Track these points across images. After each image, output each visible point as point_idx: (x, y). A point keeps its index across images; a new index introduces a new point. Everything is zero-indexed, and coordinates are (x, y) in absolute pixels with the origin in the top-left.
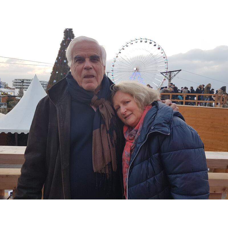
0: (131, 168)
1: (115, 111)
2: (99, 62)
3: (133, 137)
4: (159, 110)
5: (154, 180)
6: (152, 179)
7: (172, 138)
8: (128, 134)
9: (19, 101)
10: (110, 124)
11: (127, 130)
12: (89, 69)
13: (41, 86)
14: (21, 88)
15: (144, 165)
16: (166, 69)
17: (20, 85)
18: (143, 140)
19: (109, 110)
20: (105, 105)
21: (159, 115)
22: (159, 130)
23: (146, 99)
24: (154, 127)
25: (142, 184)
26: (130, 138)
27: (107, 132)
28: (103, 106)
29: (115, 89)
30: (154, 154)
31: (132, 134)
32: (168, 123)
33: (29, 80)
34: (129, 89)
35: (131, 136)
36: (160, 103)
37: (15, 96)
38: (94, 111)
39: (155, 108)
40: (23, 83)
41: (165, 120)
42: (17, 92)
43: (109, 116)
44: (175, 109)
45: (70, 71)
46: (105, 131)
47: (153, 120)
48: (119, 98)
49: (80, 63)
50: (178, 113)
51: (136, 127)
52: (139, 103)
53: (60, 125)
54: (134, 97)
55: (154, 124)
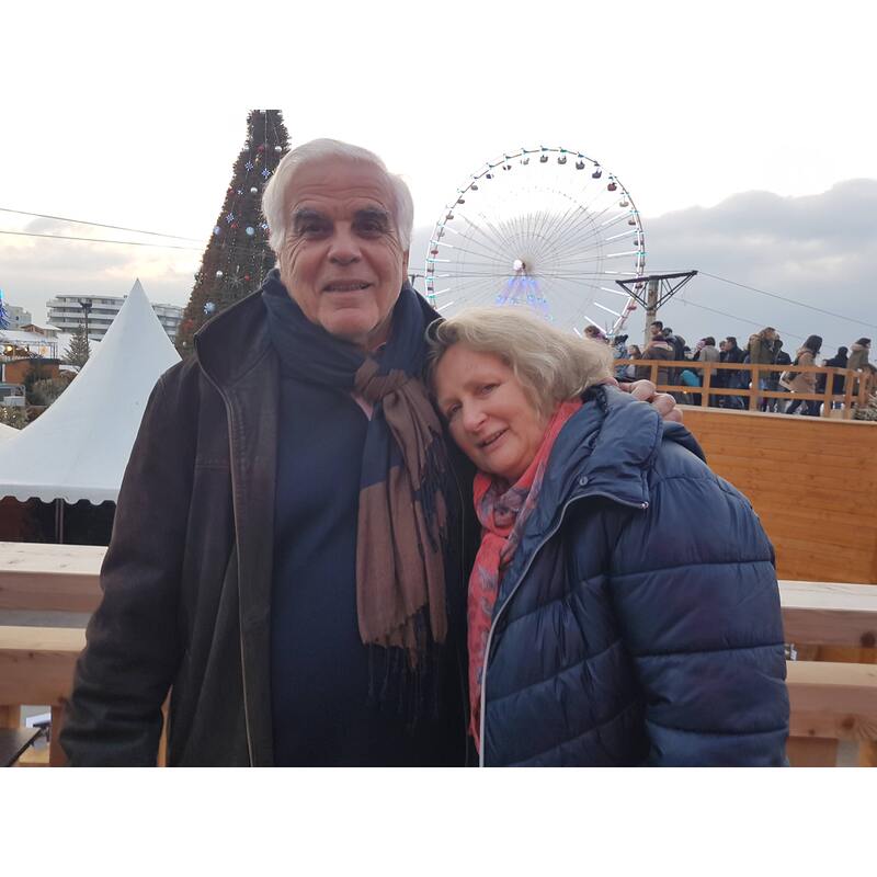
0: (501, 630)
2: (385, 236)
3: (508, 515)
4: (608, 418)
6: (576, 670)
7: (654, 519)
8: (491, 508)
9: (70, 381)
10: (425, 465)
11: (487, 492)
12: (348, 264)
13: (159, 323)
14: (78, 331)
15: (548, 621)
16: (638, 269)
17: (78, 320)
18: (548, 526)
19: (419, 415)
20: (406, 398)
21: (608, 435)
22: (607, 491)
23: (558, 376)
24: (592, 477)
25: (540, 688)
26: (500, 519)
27: (414, 496)
28: (397, 398)
29: (443, 337)
30: (585, 579)
31: (507, 505)
32: (641, 466)
33: (113, 301)
34: (496, 337)
35: (502, 514)
36: (614, 392)
37: (57, 362)
38: (365, 416)
39: (595, 408)
40: (90, 312)
41: (632, 455)
42: (63, 345)
43: (420, 437)
44: (670, 415)
45: (277, 266)
46: (405, 494)
47: (585, 452)
48: (457, 371)
49: (314, 239)
50: (683, 432)
51: (520, 480)
52: (534, 388)
53: (239, 465)
54: (515, 368)
55: (591, 469)
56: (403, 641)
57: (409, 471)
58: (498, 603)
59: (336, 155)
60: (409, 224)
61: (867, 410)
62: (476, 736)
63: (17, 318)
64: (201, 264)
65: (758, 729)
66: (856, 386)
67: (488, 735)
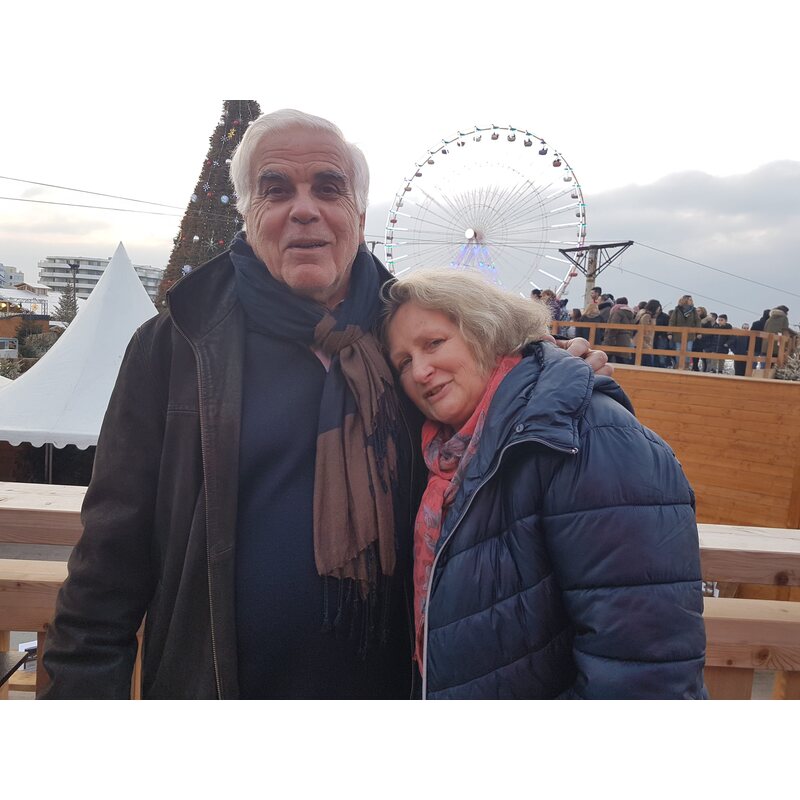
0: (443, 563)
1: (396, 370)
2: (343, 198)
3: (452, 460)
4: (544, 371)
5: (519, 607)
6: (511, 602)
7: (583, 463)
8: (437, 453)
9: (59, 335)
10: (378, 413)
11: (434, 439)
12: (308, 223)
13: (141, 283)
14: (67, 290)
15: (486, 555)
17: (67, 280)
18: (486, 469)
19: (373, 367)
20: (361, 351)
21: (543, 386)
22: (541, 437)
23: (500, 332)
24: (527, 425)
25: (477, 617)
26: (445, 464)
27: (367, 441)
28: (353, 352)
29: (396, 296)
30: (520, 518)
31: (451, 451)
32: (573, 415)
33: (99, 263)
34: (445, 296)
35: (447, 459)
36: (551, 348)
37: (47, 318)
38: (324, 368)
39: (533, 362)
40: (78, 272)
41: (564, 405)
42: (53, 303)
43: (373, 387)
44: (602, 370)
45: (244, 229)
46: (359, 440)
47: (522, 402)
49: (278, 201)
50: (612, 385)
51: (464, 428)
52: (478, 344)
53: (208, 411)
54: (461, 326)
55: (527, 417)
56: (356, 574)
57: (362, 419)
58: (441, 539)
59: (298, 123)
60: (365, 190)
61: (786, 370)
62: (420, 661)
63: (11, 277)
64: (179, 229)
65: (676, 658)
66: (776, 348)
67: (430, 661)
